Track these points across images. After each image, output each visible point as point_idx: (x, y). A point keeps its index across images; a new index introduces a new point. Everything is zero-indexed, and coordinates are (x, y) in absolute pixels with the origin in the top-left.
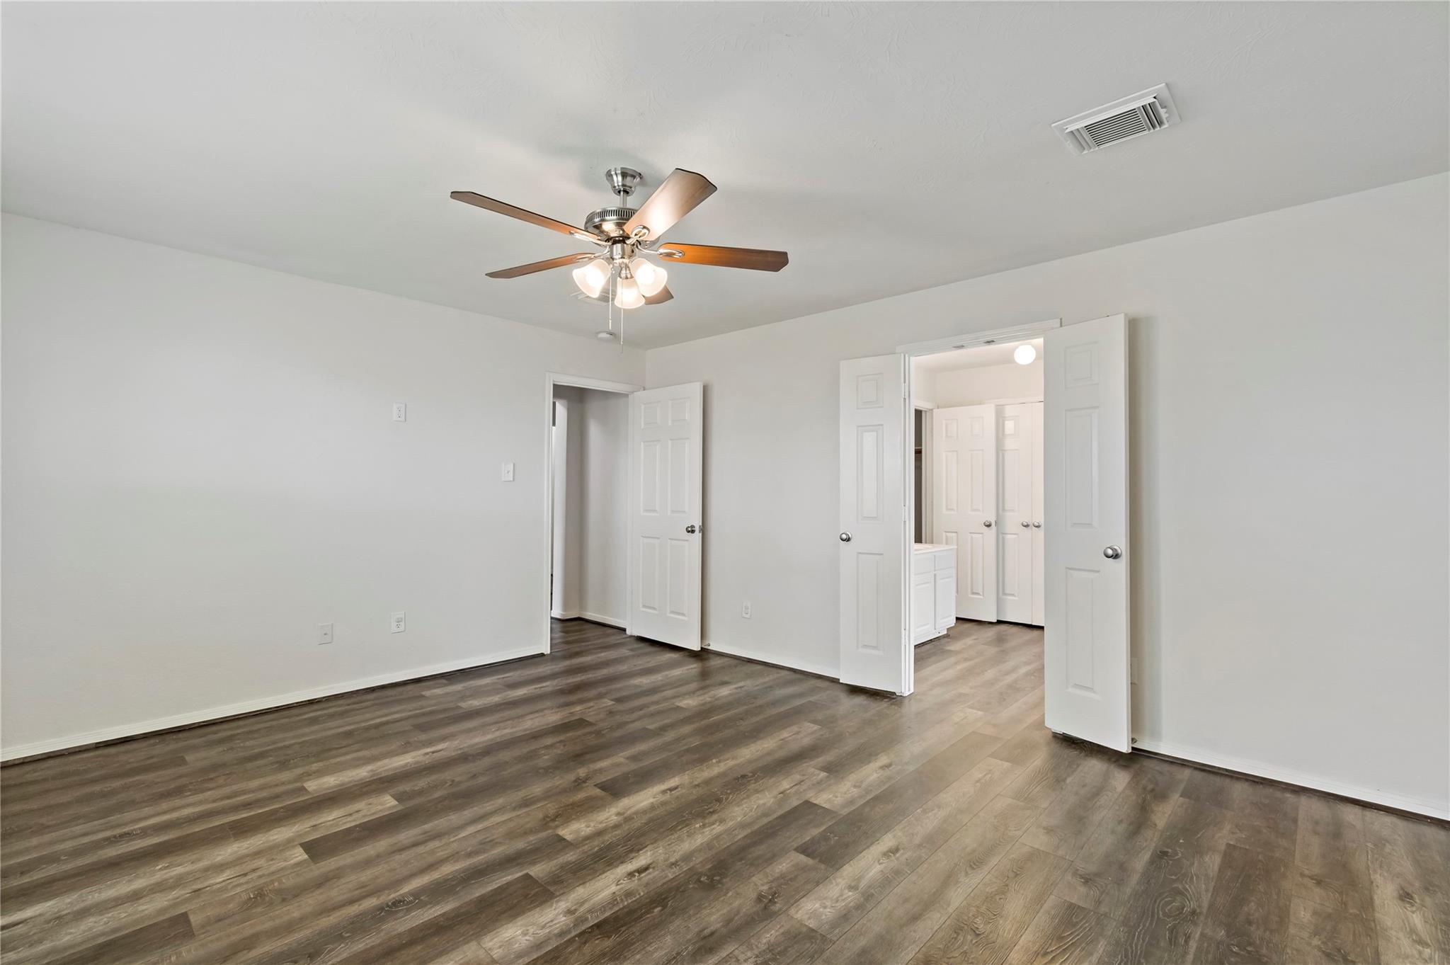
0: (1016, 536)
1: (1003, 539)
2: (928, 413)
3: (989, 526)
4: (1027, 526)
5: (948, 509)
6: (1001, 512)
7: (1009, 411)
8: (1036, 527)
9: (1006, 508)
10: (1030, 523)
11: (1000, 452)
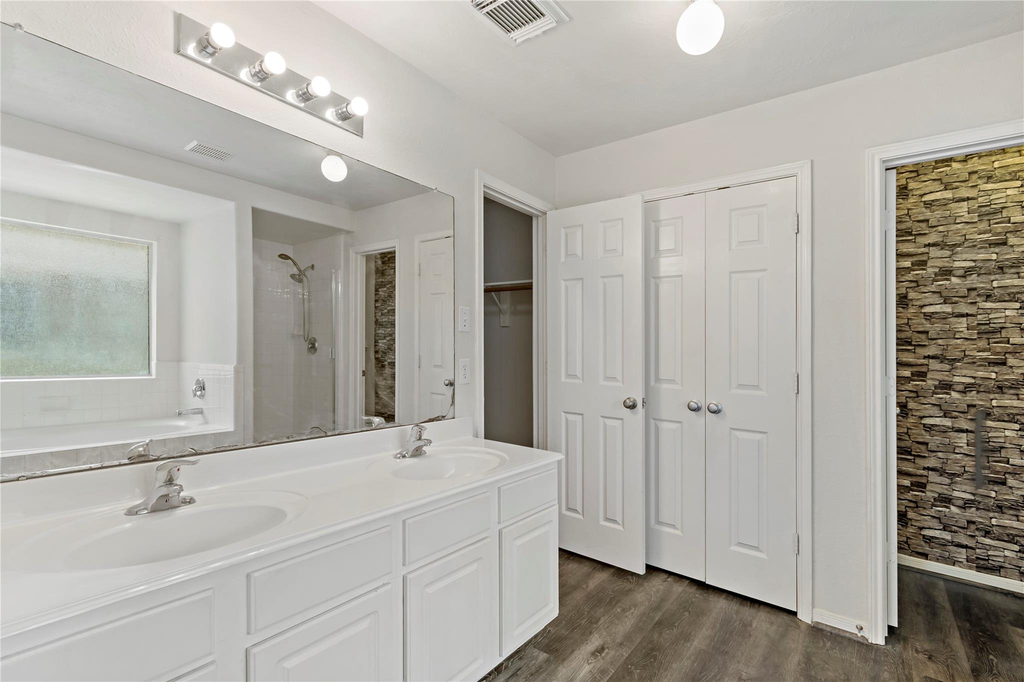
0: (678, 425)
1: (657, 429)
2: (539, 218)
3: (633, 407)
4: (697, 409)
5: (569, 376)
6: (652, 383)
7: (665, 211)
8: (714, 412)
9: (663, 376)
10: (702, 403)
11: (652, 281)
